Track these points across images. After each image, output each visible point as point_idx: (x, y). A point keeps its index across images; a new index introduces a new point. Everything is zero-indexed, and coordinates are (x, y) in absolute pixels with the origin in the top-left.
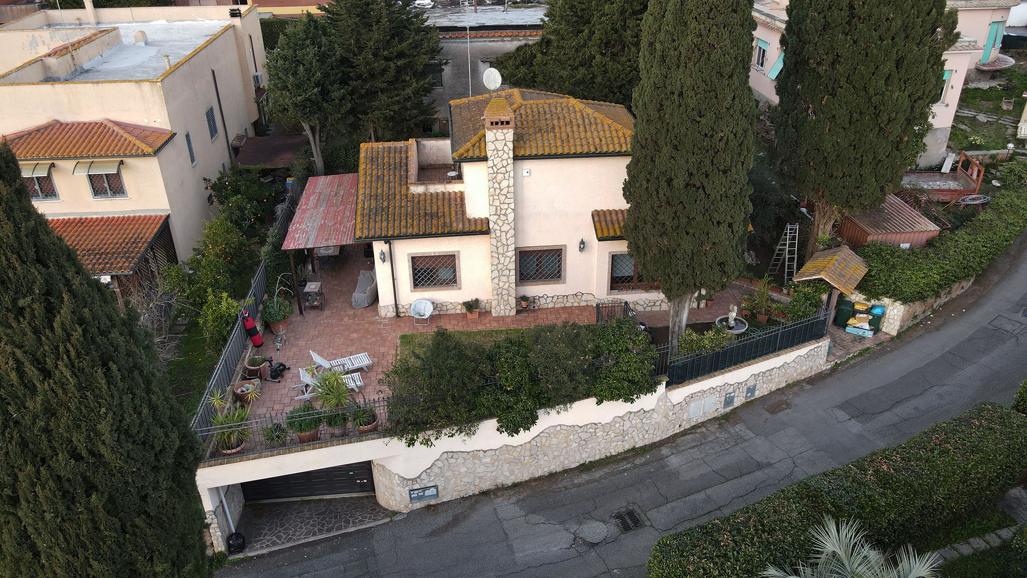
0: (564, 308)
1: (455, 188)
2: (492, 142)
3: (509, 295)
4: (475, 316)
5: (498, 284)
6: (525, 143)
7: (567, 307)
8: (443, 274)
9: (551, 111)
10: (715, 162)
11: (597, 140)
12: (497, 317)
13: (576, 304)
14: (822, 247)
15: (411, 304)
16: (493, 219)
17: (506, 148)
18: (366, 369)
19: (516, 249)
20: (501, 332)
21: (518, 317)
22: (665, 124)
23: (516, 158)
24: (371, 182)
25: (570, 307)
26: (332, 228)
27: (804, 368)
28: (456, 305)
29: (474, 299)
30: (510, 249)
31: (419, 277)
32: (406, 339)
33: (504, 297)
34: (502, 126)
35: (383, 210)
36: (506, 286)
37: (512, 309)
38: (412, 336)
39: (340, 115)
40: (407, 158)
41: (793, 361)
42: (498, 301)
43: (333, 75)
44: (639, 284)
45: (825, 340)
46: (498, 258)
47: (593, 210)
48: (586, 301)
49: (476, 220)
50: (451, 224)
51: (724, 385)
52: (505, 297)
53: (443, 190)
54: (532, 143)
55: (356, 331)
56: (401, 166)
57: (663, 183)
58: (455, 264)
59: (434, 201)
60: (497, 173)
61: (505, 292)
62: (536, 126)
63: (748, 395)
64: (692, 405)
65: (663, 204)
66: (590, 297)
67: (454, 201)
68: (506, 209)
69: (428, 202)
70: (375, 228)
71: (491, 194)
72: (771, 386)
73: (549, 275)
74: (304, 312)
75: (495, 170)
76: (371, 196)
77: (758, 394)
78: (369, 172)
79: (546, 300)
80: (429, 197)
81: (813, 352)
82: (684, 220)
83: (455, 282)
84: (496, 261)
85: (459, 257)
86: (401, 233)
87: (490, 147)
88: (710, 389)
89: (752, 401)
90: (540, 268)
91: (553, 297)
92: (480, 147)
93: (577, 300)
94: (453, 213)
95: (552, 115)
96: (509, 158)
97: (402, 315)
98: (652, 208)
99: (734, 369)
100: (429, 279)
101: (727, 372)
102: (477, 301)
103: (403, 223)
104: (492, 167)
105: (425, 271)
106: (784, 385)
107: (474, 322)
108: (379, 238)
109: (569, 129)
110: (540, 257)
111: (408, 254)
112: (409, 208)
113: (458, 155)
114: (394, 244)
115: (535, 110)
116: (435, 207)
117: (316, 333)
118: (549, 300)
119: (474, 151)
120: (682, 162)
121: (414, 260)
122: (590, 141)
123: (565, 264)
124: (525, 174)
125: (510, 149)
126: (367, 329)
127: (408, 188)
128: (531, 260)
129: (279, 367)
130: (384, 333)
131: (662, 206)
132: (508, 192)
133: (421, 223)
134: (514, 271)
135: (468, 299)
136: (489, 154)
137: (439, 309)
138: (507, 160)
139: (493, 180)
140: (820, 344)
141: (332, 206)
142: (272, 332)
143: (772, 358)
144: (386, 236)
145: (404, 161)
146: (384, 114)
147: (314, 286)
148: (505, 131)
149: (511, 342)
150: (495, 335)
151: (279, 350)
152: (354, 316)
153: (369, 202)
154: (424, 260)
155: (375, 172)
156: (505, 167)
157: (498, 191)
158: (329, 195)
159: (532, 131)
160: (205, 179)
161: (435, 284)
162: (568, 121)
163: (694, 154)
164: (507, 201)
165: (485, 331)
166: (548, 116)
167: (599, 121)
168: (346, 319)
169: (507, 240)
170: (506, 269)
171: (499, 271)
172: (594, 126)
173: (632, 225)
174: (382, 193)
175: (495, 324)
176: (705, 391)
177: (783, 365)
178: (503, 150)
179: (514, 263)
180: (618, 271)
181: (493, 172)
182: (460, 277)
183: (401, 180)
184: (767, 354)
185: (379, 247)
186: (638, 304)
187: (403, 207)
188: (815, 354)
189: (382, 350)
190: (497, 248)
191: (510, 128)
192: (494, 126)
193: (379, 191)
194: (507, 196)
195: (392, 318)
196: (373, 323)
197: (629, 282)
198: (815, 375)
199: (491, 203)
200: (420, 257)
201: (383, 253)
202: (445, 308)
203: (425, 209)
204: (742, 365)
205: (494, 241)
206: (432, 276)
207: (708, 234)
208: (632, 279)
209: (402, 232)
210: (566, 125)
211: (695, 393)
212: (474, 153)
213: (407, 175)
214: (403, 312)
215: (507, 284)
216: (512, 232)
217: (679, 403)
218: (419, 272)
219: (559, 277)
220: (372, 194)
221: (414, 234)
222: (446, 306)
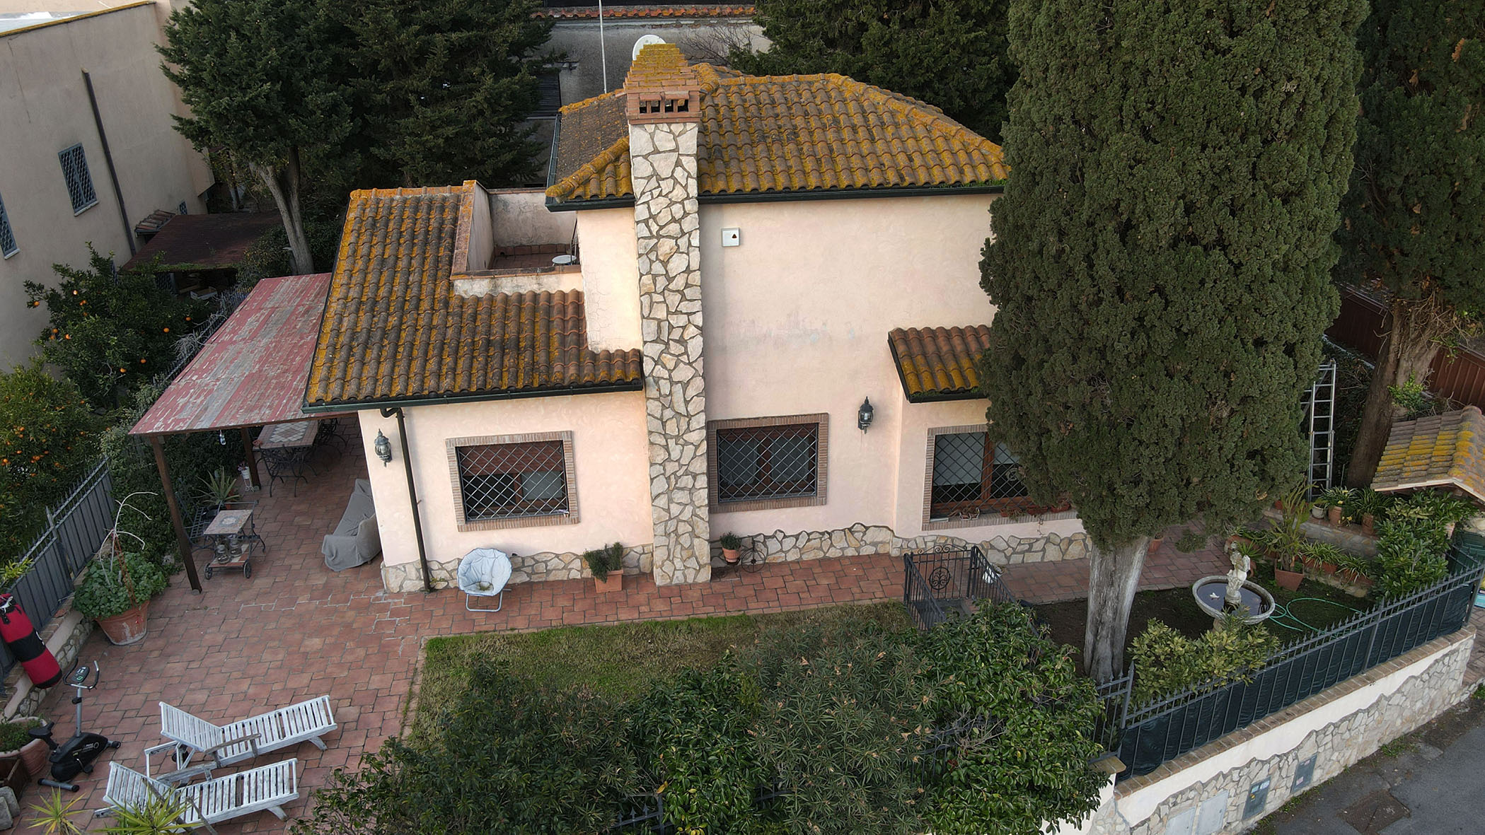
0: (825, 562)
1: (563, 283)
2: (646, 157)
3: (693, 535)
4: (614, 585)
5: (668, 510)
6: (727, 165)
7: (829, 559)
8: (537, 487)
9: (786, 99)
10: (1263, 166)
11: (902, 160)
12: (667, 587)
13: (850, 552)
14: (1403, 411)
15: (460, 561)
16: (652, 350)
17: (679, 173)
18: (320, 744)
19: (709, 425)
20: (677, 625)
21: (717, 586)
22: (1118, 67)
23: (709, 199)
24: (365, 272)
25: (838, 559)
26: (274, 381)
27: (1419, 705)
28: (567, 560)
29: (611, 544)
30: (694, 425)
31: (478, 495)
32: (440, 650)
33: (682, 540)
34: (669, 114)
35: (385, 333)
36: (687, 515)
37: (701, 567)
38: (459, 642)
39: (327, 147)
40: (455, 220)
41: (1399, 691)
42: (669, 550)
43: (312, 62)
44: (994, 502)
45: (1466, 635)
46: (666, 448)
47: (891, 329)
48: (875, 544)
49: (609, 356)
50: (549, 366)
51: (1248, 765)
52: (685, 540)
53: (535, 288)
54: (743, 166)
55: (319, 631)
56: (440, 238)
57: (1110, 237)
58: (563, 463)
59: (512, 313)
60: (659, 237)
61: (683, 528)
62: (752, 130)
63: (1298, 783)
64: (1174, 822)
65: (1107, 294)
66: (882, 536)
67: (559, 312)
68: (684, 328)
69: (498, 315)
70: (360, 378)
71: (644, 289)
72: (1347, 755)
73: (788, 486)
74: (204, 584)
75: (655, 228)
76: (361, 303)
77: (1318, 777)
78: (363, 250)
79: (781, 543)
80: (499, 305)
81: (1439, 667)
82: (1165, 338)
83: (565, 506)
84: (662, 455)
85: (572, 448)
86: (423, 390)
87: (640, 168)
88: (1216, 778)
89: (1305, 797)
90: (768, 468)
91: (797, 537)
92: (615, 174)
93: (854, 542)
94: (556, 340)
95: (789, 108)
96: (688, 198)
97: (441, 586)
98: (1074, 307)
99: (1275, 724)
100: (501, 500)
101: (1256, 733)
102: (618, 548)
103: (432, 365)
104: (646, 222)
105: (492, 481)
106: (1374, 749)
107: (613, 602)
108: (370, 402)
109: (831, 135)
110: (767, 442)
111: (448, 442)
112: (450, 331)
113: (559, 191)
114: (410, 415)
115: (750, 96)
116: (512, 327)
117: (220, 638)
118: (788, 543)
119: (600, 182)
120: (1168, 172)
121: (464, 455)
122: (886, 160)
123: (826, 460)
124: (728, 240)
125: (689, 176)
126: (348, 626)
127: (450, 286)
128: (746, 451)
129: (80, 746)
130: (389, 636)
131: (1101, 300)
132: (687, 285)
133: (476, 365)
134: (705, 478)
135: (597, 544)
136: (638, 187)
137: (529, 570)
138: (682, 202)
139: (648, 254)
140: (1456, 645)
141: (289, 335)
142: (107, 639)
143: (1357, 688)
144: (385, 398)
145: (448, 227)
146: (423, 144)
147: (232, 520)
148: (676, 128)
149: (696, 685)
150: (661, 635)
151: (79, 700)
152: (327, 590)
153: (353, 316)
154: (488, 455)
155: (377, 251)
156: (678, 221)
157: (661, 282)
158: (293, 313)
159: (742, 139)
160: (30, 285)
161: (517, 512)
162: (827, 119)
163: (1204, 147)
164: (684, 307)
165: (638, 625)
166: (781, 109)
167: (901, 118)
168: (302, 600)
169: (687, 402)
170: (686, 473)
171: (668, 479)
172: (890, 130)
173: (1007, 360)
174: (388, 298)
175: (660, 606)
176: (1205, 785)
177: (1378, 702)
178: (672, 176)
179: (704, 458)
180: (947, 474)
181: (648, 234)
182: (576, 493)
183: (437, 268)
184: (1343, 678)
185: (373, 425)
186: (992, 547)
187: (435, 327)
188: (1444, 670)
189: (376, 681)
190: (664, 424)
191: (690, 119)
192: (649, 114)
193: (383, 292)
194: (683, 295)
195: (415, 593)
196: (365, 608)
197: (972, 497)
198: (1439, 718)
199: (646, 314)
200: (479, 448)
201: (383, 440)
202: (542, 568)
203: (489, 332)
204: (1289, 710)
205: (655, 407)
206: (508, 493)
207: (1227, 375)
208: (979, 491)
209: (426, 386)
210: (824, 128)
211: (1182, 793)
212: (600, 189)
213: (451, 258)
214: (444, 580)
215: (689, 509)
216: (699, 383)
217: (1143, 823)
218: (477, 482)
219: (812, 488)
220: (364, 299)
221: (457, 390)
222: (545, 562)
